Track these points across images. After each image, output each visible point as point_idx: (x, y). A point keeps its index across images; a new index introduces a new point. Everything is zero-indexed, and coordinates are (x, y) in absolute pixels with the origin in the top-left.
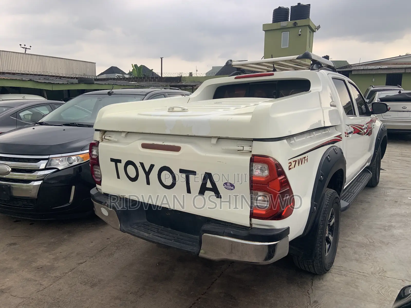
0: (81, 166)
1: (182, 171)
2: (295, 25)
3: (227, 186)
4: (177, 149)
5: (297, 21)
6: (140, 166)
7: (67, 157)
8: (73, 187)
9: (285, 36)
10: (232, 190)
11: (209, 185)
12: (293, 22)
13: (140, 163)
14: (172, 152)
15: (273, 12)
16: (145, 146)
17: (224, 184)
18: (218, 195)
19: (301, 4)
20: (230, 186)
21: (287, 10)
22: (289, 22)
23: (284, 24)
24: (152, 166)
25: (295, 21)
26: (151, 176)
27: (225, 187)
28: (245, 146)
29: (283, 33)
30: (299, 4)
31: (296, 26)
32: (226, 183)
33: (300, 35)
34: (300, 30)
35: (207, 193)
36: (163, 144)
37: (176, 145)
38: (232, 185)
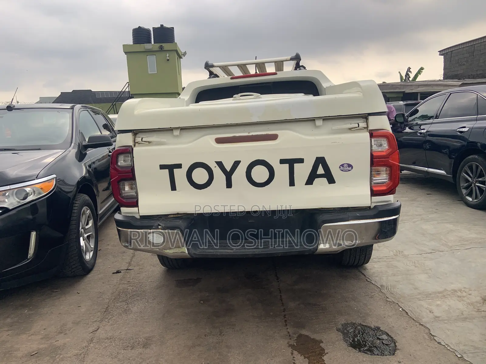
0: (35, 203)
1: (282, 162)
2: (161, 49)
3: (344, 167)
4: (274, 137)
5: (163, 45)
6: (215, 167)
7: (16, 190)
8: (33, 235)
9: (152, 60)
10: (349, 171)
11: (321, 171)
12: (158, 45)
13: (217, 163)
14: (265, 141)
15: (132, 31)
16: (219, 141)
17: (340, 166)
18: (331, 181)
19: (164, 25)
20: (347, 167)
21: (148, 31)
22: (153, 45)
23: (147, 46)
24: (236, 164)
25: (161, 44)
26: (234, 177)
27: (341, 170)
28: (359, 122)
29: (148, 56)
30: (162, 26)
31: (163, 51)
32: (342, 165)
33: (168, 60)
34: (168, 55)
35: (317, 181)
36: (251, 134)
37: (270, 134)
38: (350, 166)
